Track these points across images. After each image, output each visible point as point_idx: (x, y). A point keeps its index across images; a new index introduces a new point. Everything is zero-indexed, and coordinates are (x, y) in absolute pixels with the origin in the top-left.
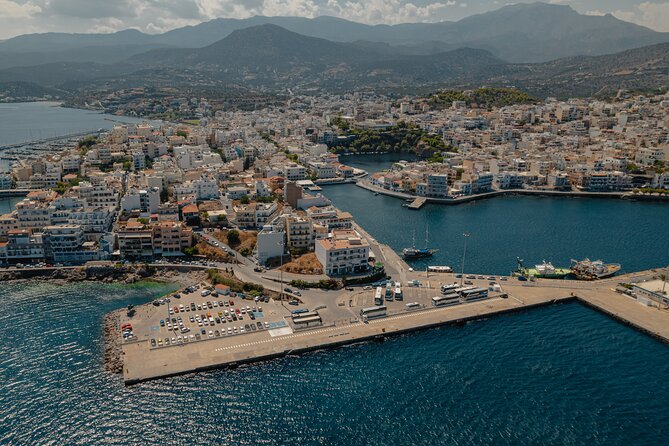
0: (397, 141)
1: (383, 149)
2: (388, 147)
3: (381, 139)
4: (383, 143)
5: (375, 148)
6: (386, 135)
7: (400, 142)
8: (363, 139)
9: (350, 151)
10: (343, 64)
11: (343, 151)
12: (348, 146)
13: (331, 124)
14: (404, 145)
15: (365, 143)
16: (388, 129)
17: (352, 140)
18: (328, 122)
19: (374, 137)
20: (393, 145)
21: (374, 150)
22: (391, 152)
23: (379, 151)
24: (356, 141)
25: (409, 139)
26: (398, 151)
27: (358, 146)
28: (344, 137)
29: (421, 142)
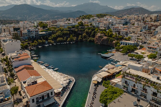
0: (80, 34)
1: (72, 40)
2: (75, 38)
3: (70, 33)
4: (71, 36)
5: (67, 39)
6: (72, 31)
7: (82, 34)
8: (58, 33)
9: (49, 43)
10: (47, 15)
11: (44, 43)
12: (47, 39)
13: (38, 26)
14: (85, 37)
15: (59, 36)
16: (74, 27)
17: (50, 34)
18: (36, 25)
19: (65, 32)
20: (78, 37)
21: (66, 41)
22: (77, 42)
23: (69, 41)
24: (53, 36)
25: (87, 33)
26: (81, 41)
27: (55, 39)
28: (44, 33)
29: (99, 34)
